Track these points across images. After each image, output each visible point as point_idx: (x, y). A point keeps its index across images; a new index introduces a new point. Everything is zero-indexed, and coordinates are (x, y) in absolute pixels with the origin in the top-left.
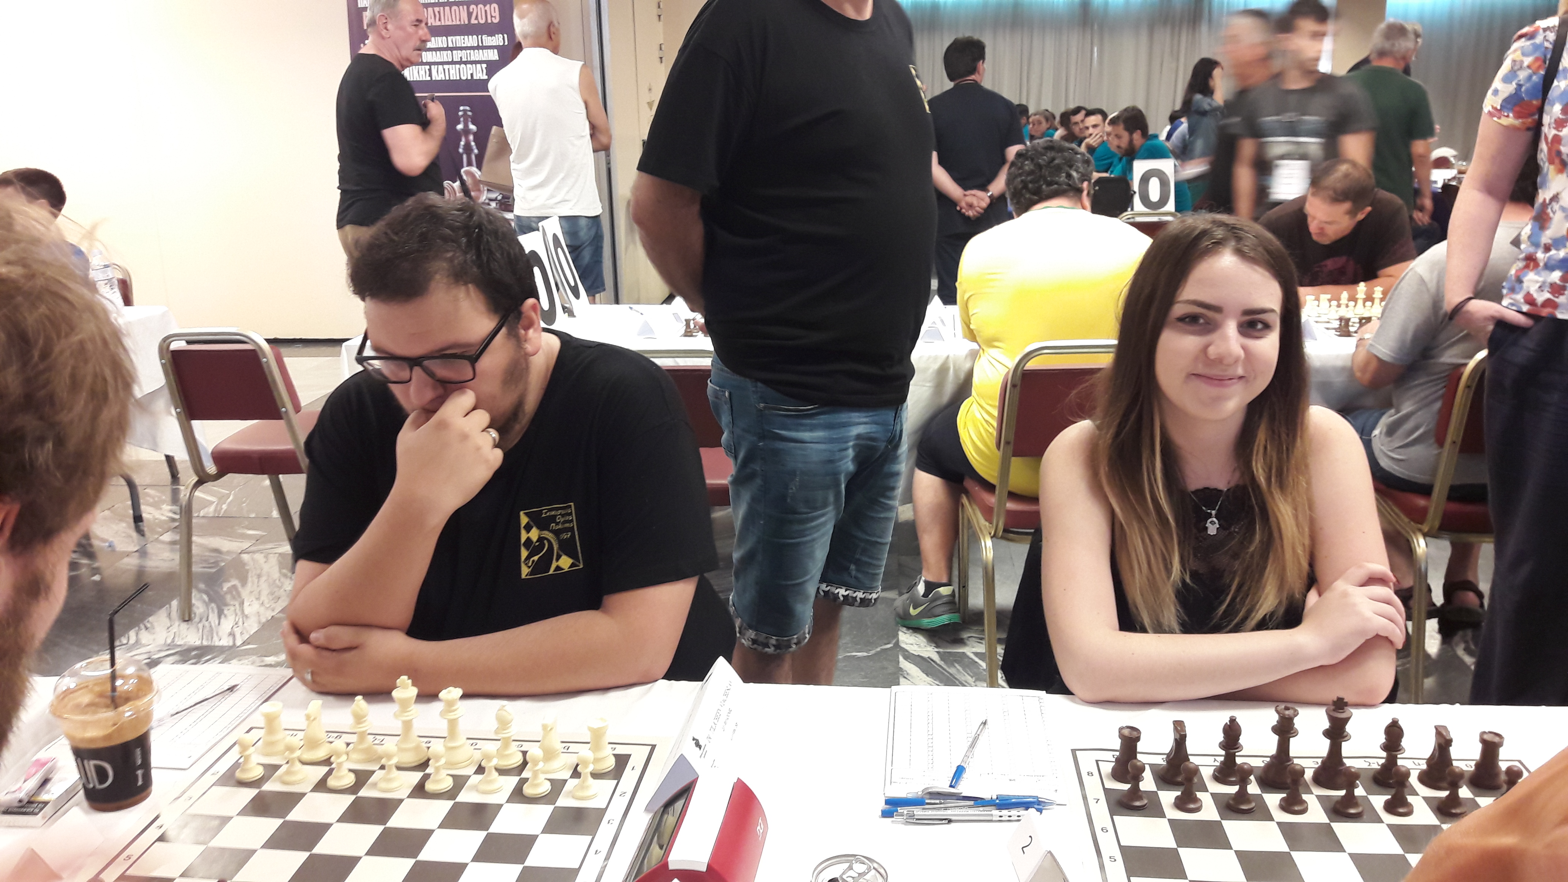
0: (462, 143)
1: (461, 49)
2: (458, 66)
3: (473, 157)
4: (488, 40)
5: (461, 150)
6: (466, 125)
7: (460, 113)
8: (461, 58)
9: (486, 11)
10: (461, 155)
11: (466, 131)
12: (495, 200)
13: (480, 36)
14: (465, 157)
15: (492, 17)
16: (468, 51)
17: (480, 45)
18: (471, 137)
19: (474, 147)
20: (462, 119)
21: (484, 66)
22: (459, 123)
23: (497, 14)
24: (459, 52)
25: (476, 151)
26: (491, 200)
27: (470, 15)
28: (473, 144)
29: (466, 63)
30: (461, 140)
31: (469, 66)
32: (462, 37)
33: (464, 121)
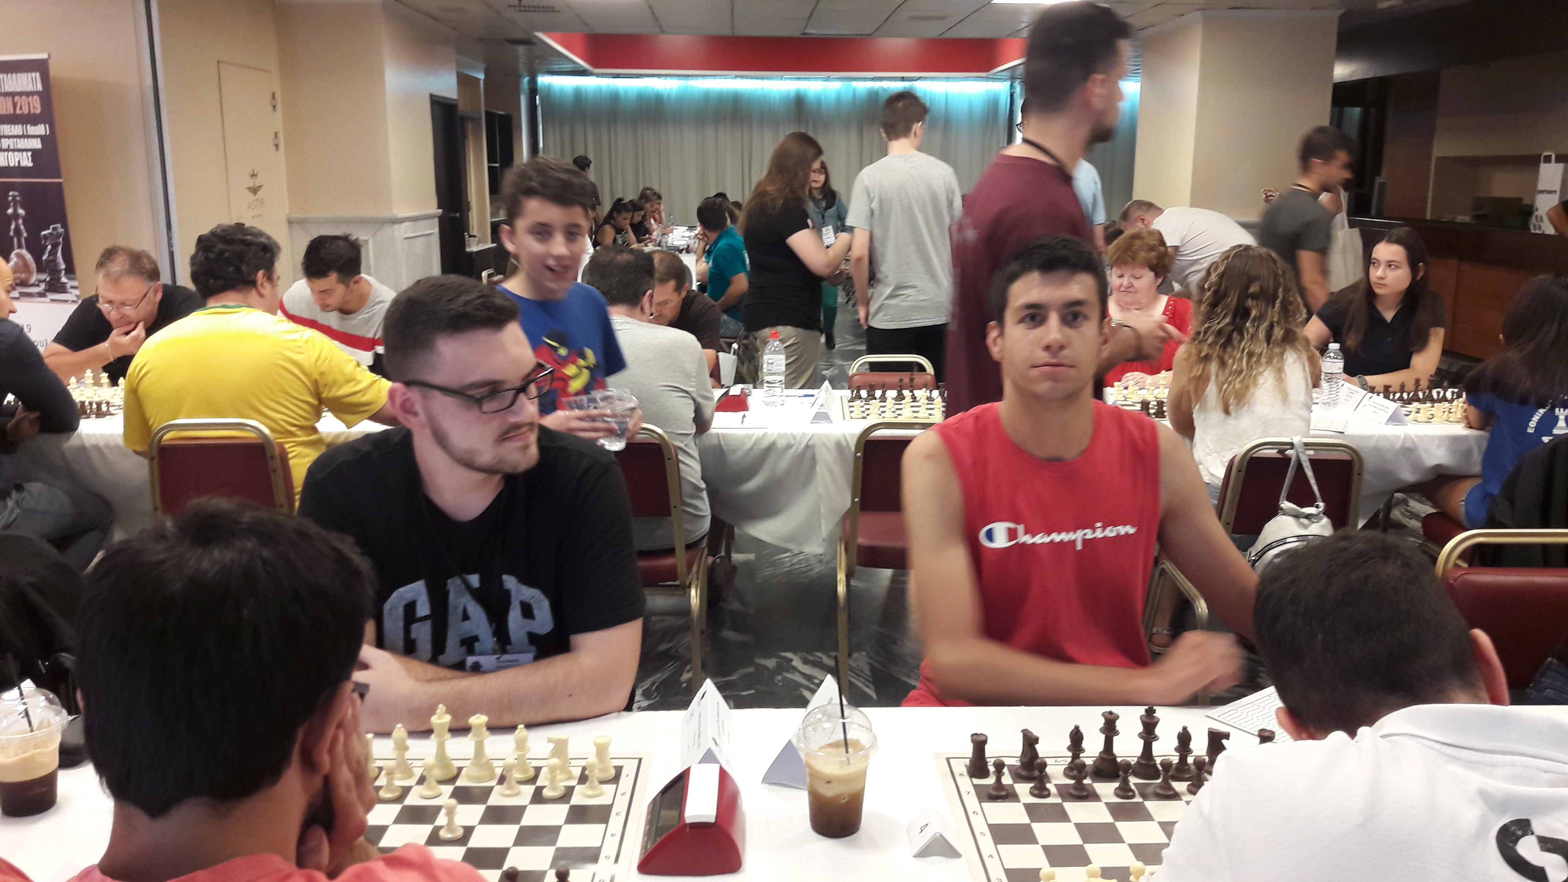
0: (13, 227)
1: (9, 137)
2: (6, 153)
3: (23, 241)
4: (32, 130)
5: (12, 233)
6: (15, 210)
7: (10, 198)
8: (9, 146)
9: (29, 103)
10: (12, 239)
11: (16, 216)
12: (44, 281)
13: (25, 126)
14: (15, 240)
15: (34, 108)
16: (15, 140)
17: (25, 133)
18: (20, 221)
19: (24, 231)
20: (12, 204)
21: (30, 153)
22: (9, 208)
23: (38, 105)
24: (7, 139)
25: (25, 235)
26: (41, 281)
27: (15, 105)
28: (22, 227)
29: (14, 150)
30: (11, 225)
31: (16, 153)
32: (9, 126)
33: (13, 205)
